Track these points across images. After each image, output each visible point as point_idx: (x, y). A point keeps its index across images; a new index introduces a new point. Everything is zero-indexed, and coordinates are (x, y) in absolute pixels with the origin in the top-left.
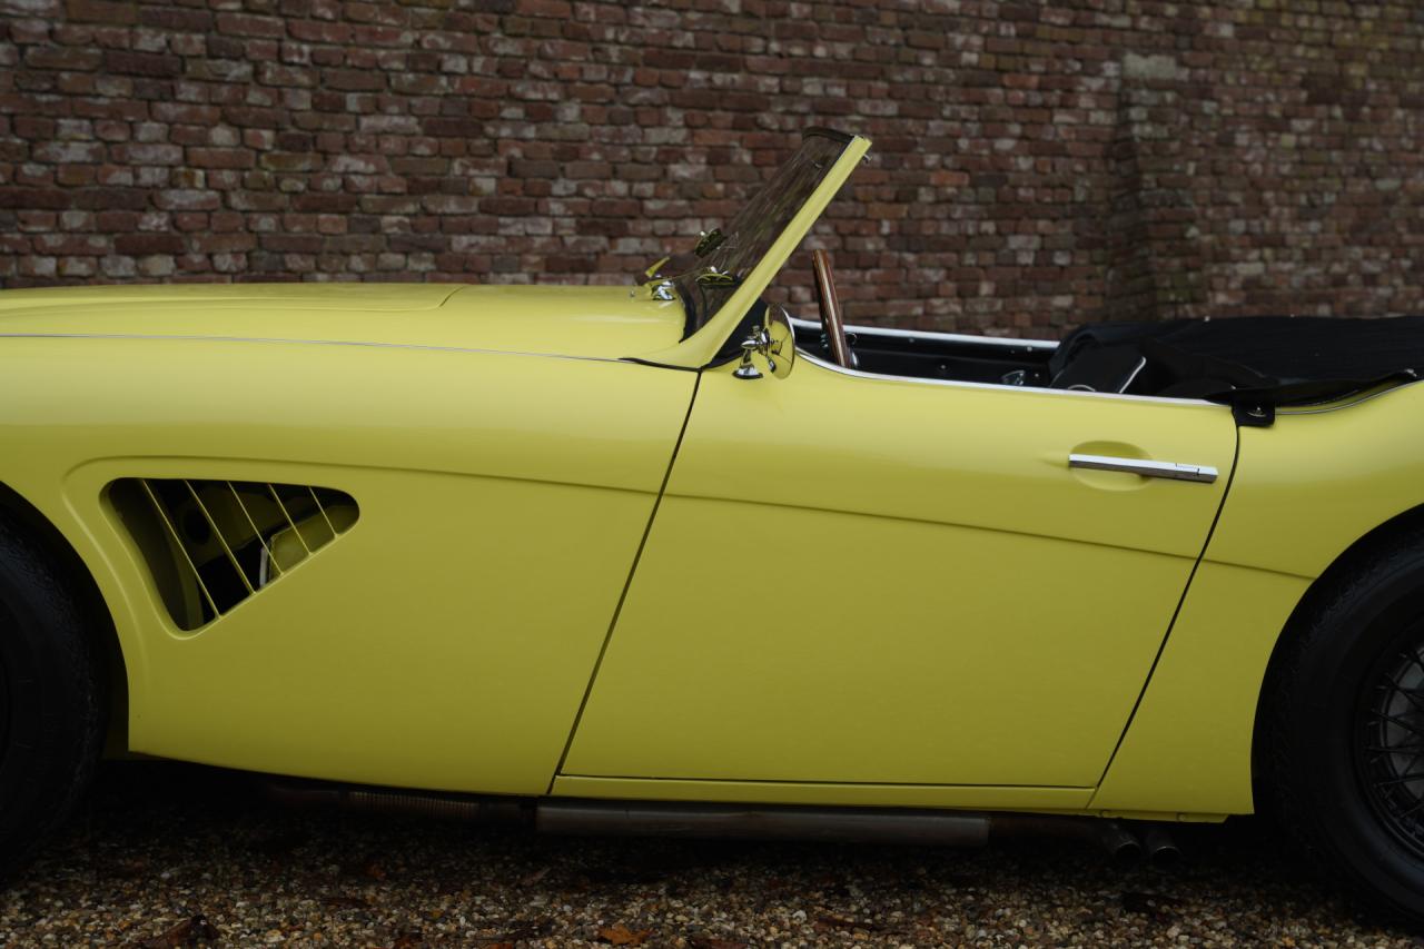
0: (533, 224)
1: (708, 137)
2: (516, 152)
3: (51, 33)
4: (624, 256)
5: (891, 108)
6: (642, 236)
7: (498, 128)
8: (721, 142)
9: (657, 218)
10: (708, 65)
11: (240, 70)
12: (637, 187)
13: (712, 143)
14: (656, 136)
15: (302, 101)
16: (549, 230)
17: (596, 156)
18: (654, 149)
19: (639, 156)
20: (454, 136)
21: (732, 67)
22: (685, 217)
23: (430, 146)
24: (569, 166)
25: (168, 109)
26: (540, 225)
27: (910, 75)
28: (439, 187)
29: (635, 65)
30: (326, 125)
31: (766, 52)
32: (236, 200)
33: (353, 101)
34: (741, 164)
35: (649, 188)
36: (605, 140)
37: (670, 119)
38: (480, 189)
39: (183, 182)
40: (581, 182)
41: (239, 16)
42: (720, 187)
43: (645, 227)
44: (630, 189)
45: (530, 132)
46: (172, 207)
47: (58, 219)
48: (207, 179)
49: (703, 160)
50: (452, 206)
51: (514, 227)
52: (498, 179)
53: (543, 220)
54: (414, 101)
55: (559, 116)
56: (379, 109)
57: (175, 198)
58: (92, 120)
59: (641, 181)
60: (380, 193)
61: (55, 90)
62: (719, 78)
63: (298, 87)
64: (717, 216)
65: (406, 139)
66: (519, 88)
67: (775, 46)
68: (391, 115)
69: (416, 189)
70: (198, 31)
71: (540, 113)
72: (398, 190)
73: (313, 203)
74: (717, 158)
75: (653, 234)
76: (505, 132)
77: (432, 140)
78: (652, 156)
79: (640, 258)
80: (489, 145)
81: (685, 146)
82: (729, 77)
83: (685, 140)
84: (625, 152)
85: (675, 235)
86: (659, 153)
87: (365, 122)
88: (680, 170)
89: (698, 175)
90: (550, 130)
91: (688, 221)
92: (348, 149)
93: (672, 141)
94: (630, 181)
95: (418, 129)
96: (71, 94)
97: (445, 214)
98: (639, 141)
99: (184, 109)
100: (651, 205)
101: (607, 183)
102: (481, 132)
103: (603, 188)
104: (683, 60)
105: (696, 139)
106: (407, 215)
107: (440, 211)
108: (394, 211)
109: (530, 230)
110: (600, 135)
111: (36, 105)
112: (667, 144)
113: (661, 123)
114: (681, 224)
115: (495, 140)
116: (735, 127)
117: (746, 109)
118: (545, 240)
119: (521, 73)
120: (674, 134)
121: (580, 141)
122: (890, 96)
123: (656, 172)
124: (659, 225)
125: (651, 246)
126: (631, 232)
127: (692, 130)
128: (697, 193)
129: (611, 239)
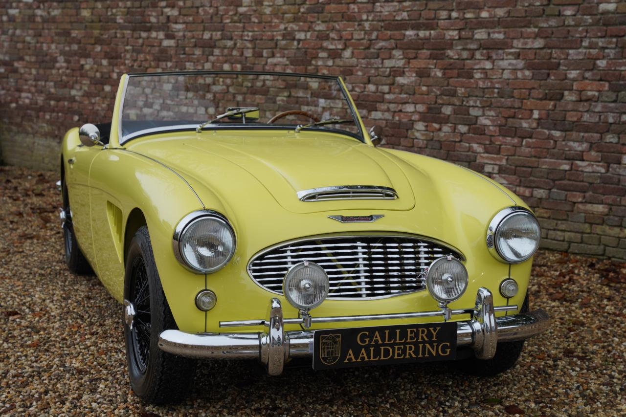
0: (333, 103)
1: (416, 64)
2: (325, 71)
3: (184, 36)
4: (375, 120)
5: (539, 43)
6: (384, 111)
7: (317, 62)
8: (423, 66)
9: (390, 103)
10: (417, 27)
11: (230, 43)
12: (380, 87)
13: (419, 67)
14: (388, 63)
15: (249, 53)
16: (340, 105)
17: (360, 73)
18: (388, 70)
19: (380, 73)
20: (300, 65)
21: (428, 27)
22: (405, 103)
23: (292, 69)
25: (211, 58)
26: (336, 103)
27: (553, 22)
28: (295, 86)
29: (377, 30)
30: (256, 62)
31: (450, 18)
32: (231, 90)
33: (265, 53)
34: (436, 77)
35: (386, 88)
36: (364, 66)
37: (394, 55)
38: (311, 87)
39: (217, 83)
40: (354, 85)
41: (230, 24)
42: (424, 88)
43: (384, 107)
44: (377, 88)
45: (330, 63)
46: (213, 91)
47: (186, 94)
48: (223, 82)
49: (414, 75)
50: (301, 94)
51: (325, 103)
52: (319, 83)
53: (337, 101)
54: (286, 52)
55: (342, 55)
56: (273, 56)
57: (215, 88)
58: (194, 63)
59: (383, 85)
60: (275, 87)
61: (184, 54)
62: (422, 34)
63: (248, 48)
64: (423, 103)
65: (283, 67)
66: (325, 44)
67: (454, 14)
68: (278, 57)
69: (288, 87)
70: (219, 31)
71: (335, 54)
72: (282, 87)
73: (253, 91)
74: (422, 74)
75: (388, 110)
76: (320, 63)
77: (292, 67)
78: (387, 73)
79: (381, 121)
80: (314, 69)
81: (404, 68)
82: (427, 33)
83: (405, 64)
84: (373, 71)
85: (401, 111)
86: (390, 72)
87: (269, 60)
88: (401, 80)
89: (411, 82)
90: (338, 62)
91: (407, 105)
93: (397, 66)
94: (377, 85)
95: (288, 63)
96: (189, 55)
97: (298, 97)
98: (380, 66)
99: (215, 58)
100: (387, 96)
101: (366, 85)
102: (311, 64)
103: (365, 88)
104: (402, 26)
105: (410, 65)
106: (284, 96)
107: (296, 95)
108: (280, 95)
109: (332, 105)
110: (362, 64)
111: (180, 58)
112: (394, 67)
113: (390, 57)
114: (404, 106)
115: (317, 66)
116: (432, 57)
117: (438, 49)
118: (339, 110)
119: (327, 38)
120: (398, 62)
121: (352, 66)
122: (537, 36)
123: (389, 81)
124: (392, 106)
125: (388, 116)
126: (378, 109)
127: (409, 60)
128: (411, 92)
129: (369, 112)
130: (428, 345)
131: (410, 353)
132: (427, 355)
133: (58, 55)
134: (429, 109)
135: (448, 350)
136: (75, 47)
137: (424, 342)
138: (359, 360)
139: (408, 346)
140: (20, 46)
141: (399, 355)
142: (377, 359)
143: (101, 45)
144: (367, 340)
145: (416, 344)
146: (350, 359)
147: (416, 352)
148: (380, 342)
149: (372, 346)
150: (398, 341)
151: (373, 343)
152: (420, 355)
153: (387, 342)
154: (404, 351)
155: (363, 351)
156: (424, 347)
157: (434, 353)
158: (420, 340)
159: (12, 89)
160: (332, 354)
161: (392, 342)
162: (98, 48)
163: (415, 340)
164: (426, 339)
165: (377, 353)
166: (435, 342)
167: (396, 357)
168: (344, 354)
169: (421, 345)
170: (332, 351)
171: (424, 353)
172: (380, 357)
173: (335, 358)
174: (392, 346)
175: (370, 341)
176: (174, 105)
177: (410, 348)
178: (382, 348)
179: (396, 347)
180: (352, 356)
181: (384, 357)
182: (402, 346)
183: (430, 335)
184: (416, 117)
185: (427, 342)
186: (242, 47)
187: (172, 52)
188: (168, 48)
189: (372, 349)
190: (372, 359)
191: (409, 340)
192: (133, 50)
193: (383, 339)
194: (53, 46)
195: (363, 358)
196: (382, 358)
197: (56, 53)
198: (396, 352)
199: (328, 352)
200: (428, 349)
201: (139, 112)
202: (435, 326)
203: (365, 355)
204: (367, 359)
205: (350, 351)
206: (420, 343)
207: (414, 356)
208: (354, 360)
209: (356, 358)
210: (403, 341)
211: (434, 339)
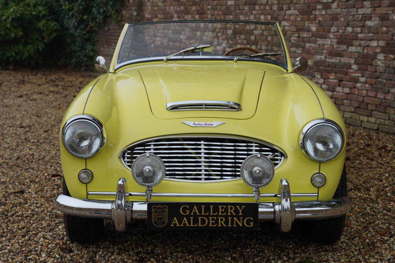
0: (325, 41)
1: (379, 11)
2: (321, 19)
4: (351, 52)
6: (357, 46)
7: (315, 12)
8: (384, 12)
9: (361, 40)
11: (264, 1)
12: (355, 29)
13: (381, 13)
14: (361, 11)
15: (275, 8)
16: (329, 43)
17: (342, 19)
18: (361, 16)
19: (356, 19)
20: (305, 15)
22: (371, 40)
23: (300, 18)
24: (334, 23)
25: (254, 12)
26: (327, 41)
28: (302, 30)
30: (280, 14)
32: (265, 33)
33: (285, 7)
34: (393, 20)
35: (359, 30)
36: (345, 14)
37: (365, 5)
38: (312, 30)
39: (257, 29)
40: (338, 28)
42: (384, 29)
43: (356, 43)
44: (353, 30)
45: (324, 12)
46: (255, 34)
47: (240, 36)
48: (260, 27)
49: (378, 19)
50: (305, 35)
51: (320, 41)
52: (317, 27)
53: (328, 40)
54: (297, 6)
55: (332, 7)
56: (289, 9)
57: (256, 32)
58: (244, 15)
59: (357, 27)
60: (290, 31)
61: (239, 10)
63: (275, 4)
64: (383, 40)
65: (295, 16)
68: (292, 10)
69: (298, 30)
71: (327, 6)
72: (294, 30)
74: (384, 18)
75: (360, 45)
76: (317, 13)
77: (300, 16)
78: (360, 18)
79: (355, 53)
80: (314, 17)
81: (372, 14)
83: (372, 12)
84: (351, 18)
85: (368, 46)
86: (362, 17)
87: (287, 12)
88: (369, 23)
89: (376, 25)
90: (329, 12)
91: (373, 41)
92: (284, 20)
93: (366, 13)
94: (353, 27)
95: (298, 13)
96: (242, 10)
97: (304, 37)
98: (355, 13)
100: (360, 35)
101: (346, 28)
102: (312, 14)
103: (345, 29)
105: (376, 12)
106: (296, 37)
107: (302, 36)
108: (293, 36)
109: (324, 42)
110: (343, 12)
111: (236, 13)
112: (364, 14)
113: (362, 7)
114: (371, 42)
115: (316, 15)
116: (390, 5)
118: (329, 46)
120: (367, 10)
121: (338, 14)
123: (361, 24)
124: (362, 42)
125: (360, 49)
126: (354, 45)
127: (374, 8)
128: (376, 31)
129: (348, 47)
130: (235, 219)
131: (221, 223)
132: (235, 226)
133: (174, 13)
134: (388, 44)
135: (252, 223)
136: (182, 8)
137: (232, 216)
138: (182, 225)
139: (220, 218)
140: (156, 8)
141: (213, 224)
142: (196, 225)
143: (195, 6)
144: (188, 211)
145: (226, 217)
146: (175, 224)
147: (227, 222)
148: (198, 214)
149: (192, 216)
150: (211, 214)
151: (192, 214)
152: (230, 225)
153: (203, 214)
154: (217, 222)
155: (185, 219)
156: (232, 220)
157: (241, 225)
158: (229, 214)
159: (152, 36)
160: (161, 220)
161: (207, 214)
162: (194, 8)
163: (225, 214)
164: (234, 214)
165: (196, 221)
166: (241, 216)
167: (211, 225)
168: (171, 220)
169: (230, 218)
170: (161, 218)
171: (232, 224)
172: (198, 224)
173: (164, 223)
174: (208, 217)
175: (190, 212)
176: (233, 44)
177: (222, 220)
178: (200, 218)
179: (211, 218)
180: (177, 222)
181: (201, 224)
182: (215, 218)
183: (236, 211)
184: (378, 50)
185: (235, 216)
186: (271, 3)
187: (232, 9)
188: (230, 6)
189: (192, 218)
190: (192, 225)
191: (220, 214)
192: (212, 9)
193: (200, 211)
194: (172, 8)
195: (185, 224)
196: (200, 225)
197: (173, 12)
198: (211, 222)
199: (158, 218)
200: (236, 221)
201: (214, 49)
202: (241, 204)
203: (186, 222)
204: (188, 225)
205: (175, 218)
206: (229, 216)
207: (224, 225)
208: (178, 225)
209: (180, 223)
210: (216, 214)
211: (240, 214)
